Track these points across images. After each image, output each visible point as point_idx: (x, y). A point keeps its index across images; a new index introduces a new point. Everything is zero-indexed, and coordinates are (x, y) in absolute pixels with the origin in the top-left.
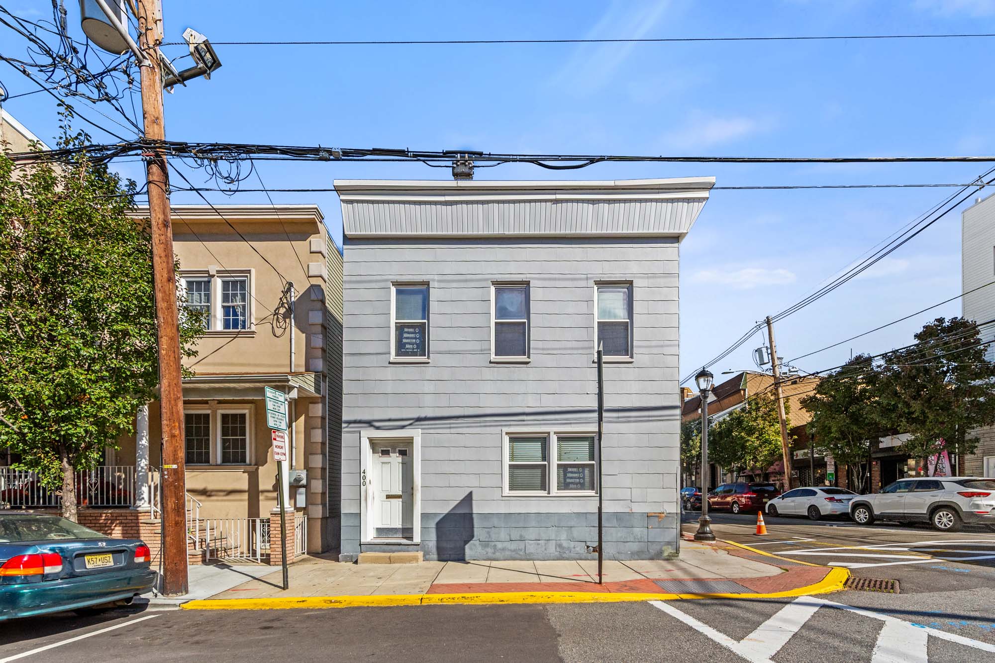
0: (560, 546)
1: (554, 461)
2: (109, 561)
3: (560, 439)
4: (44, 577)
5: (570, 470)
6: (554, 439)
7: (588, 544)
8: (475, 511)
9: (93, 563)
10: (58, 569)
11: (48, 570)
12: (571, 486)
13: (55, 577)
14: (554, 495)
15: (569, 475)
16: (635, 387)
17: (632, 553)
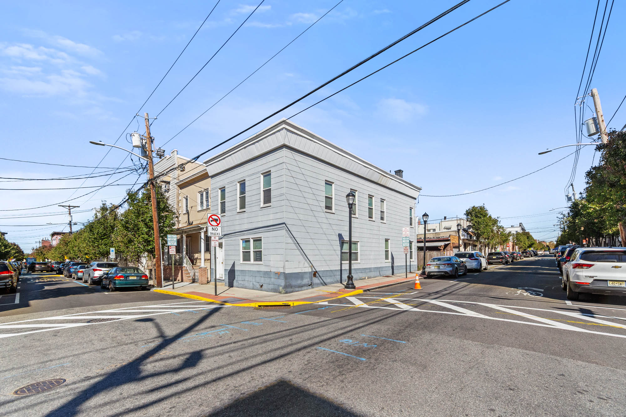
0: (253, 284)
1: (252, 250)
2: (135, 278)
3: (254, 241)
4: (121, 280)
5: (257, 253)
6: (252, 241)
7: (260, 284)
8: (235, 269)
9: (131, 278)
10: (123, 279)
11: (121, 279)
12: (258, 260)
13: (123, 280)
14: (252, 263)
15: (257, 255)
16: (271, 217)
17: (271, 289)
